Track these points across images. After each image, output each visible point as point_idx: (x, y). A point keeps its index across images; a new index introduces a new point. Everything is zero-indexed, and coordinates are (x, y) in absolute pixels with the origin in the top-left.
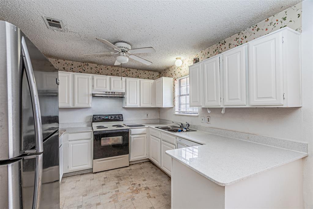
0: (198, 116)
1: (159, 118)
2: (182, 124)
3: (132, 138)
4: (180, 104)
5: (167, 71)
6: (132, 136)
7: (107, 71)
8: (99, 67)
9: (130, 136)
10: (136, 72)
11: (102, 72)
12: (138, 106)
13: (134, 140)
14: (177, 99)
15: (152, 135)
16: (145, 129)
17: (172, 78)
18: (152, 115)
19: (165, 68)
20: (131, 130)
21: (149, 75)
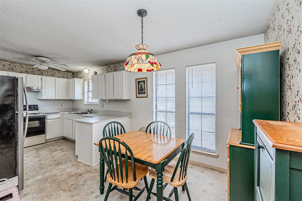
0: (98, 105)
1: (72, 107)
2: (88, 110)
3: (48, 122)
4: (88, 97)
5: (79, 73)
6: (48, 121)
7: (22, 69)
8: (13, 65)
9: (46, 120)
10: (51, 72)
11: (16, 69)
12: (53, 98)
13: (50, 123)
14: (86, 94)
15: (65, 119)
16: (60, 115)
17: (83, 79)
18: (66, 106)
19: (77, 71)
20: (47, 116)
21: (64, 75)
